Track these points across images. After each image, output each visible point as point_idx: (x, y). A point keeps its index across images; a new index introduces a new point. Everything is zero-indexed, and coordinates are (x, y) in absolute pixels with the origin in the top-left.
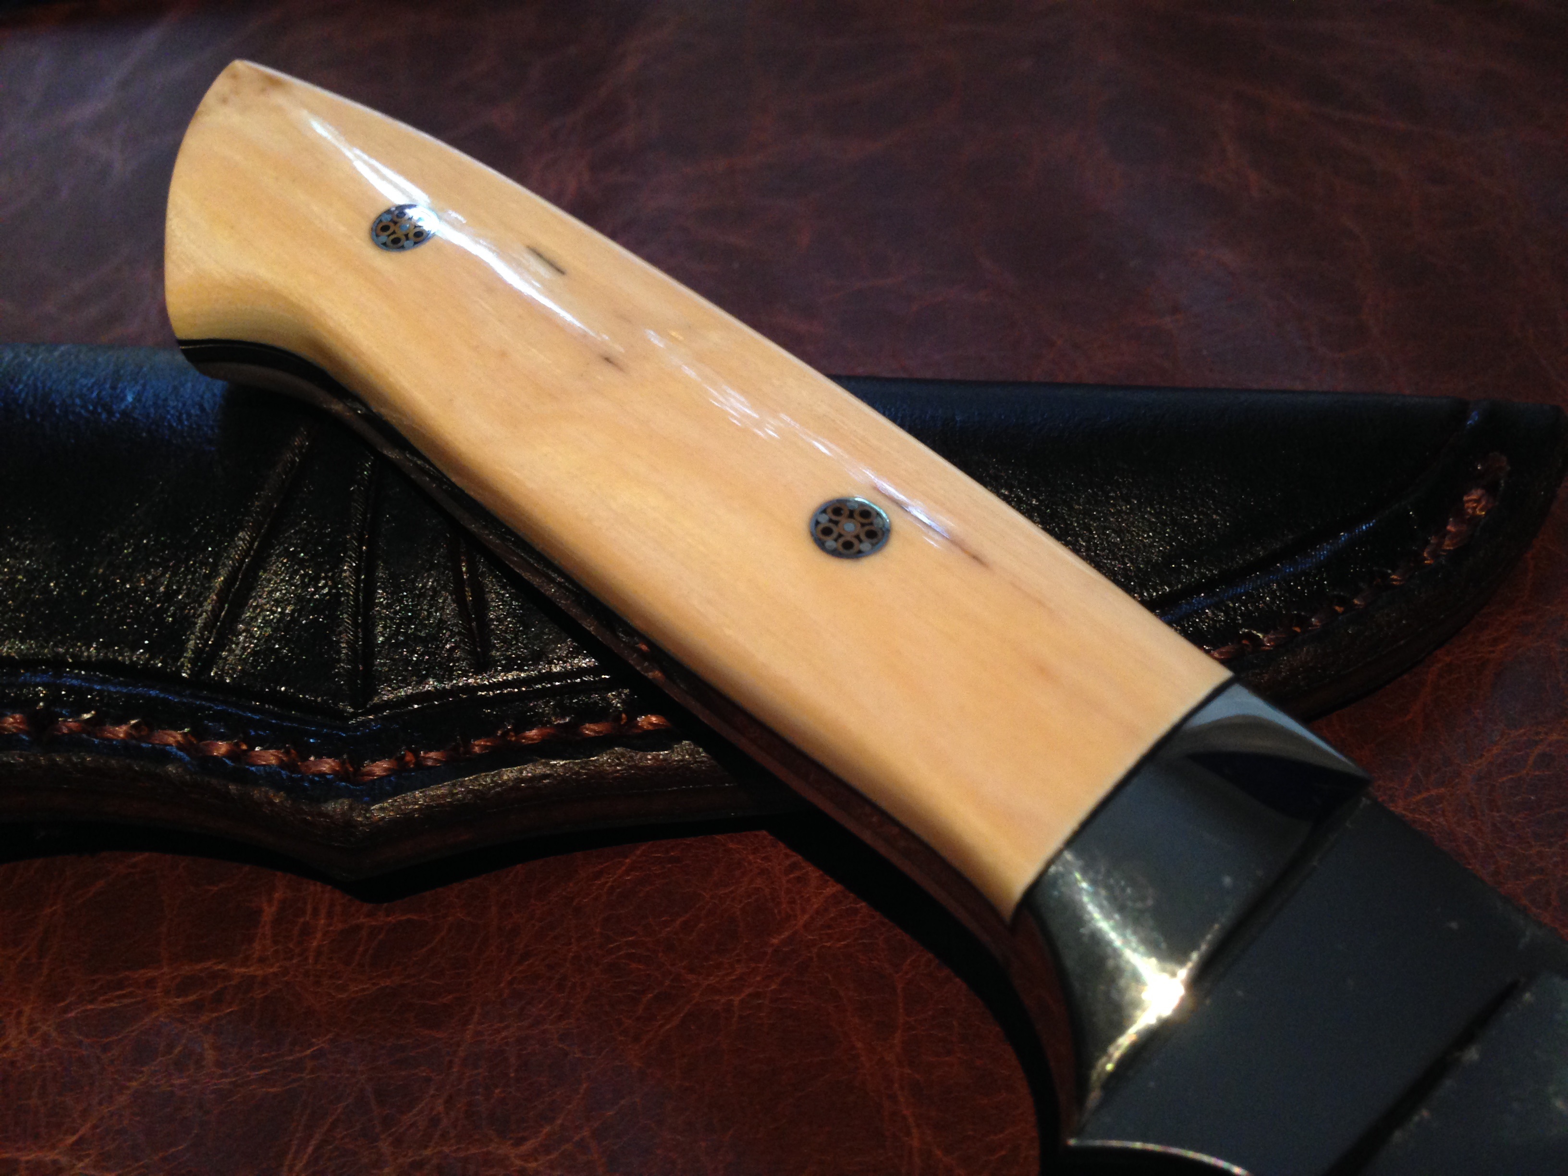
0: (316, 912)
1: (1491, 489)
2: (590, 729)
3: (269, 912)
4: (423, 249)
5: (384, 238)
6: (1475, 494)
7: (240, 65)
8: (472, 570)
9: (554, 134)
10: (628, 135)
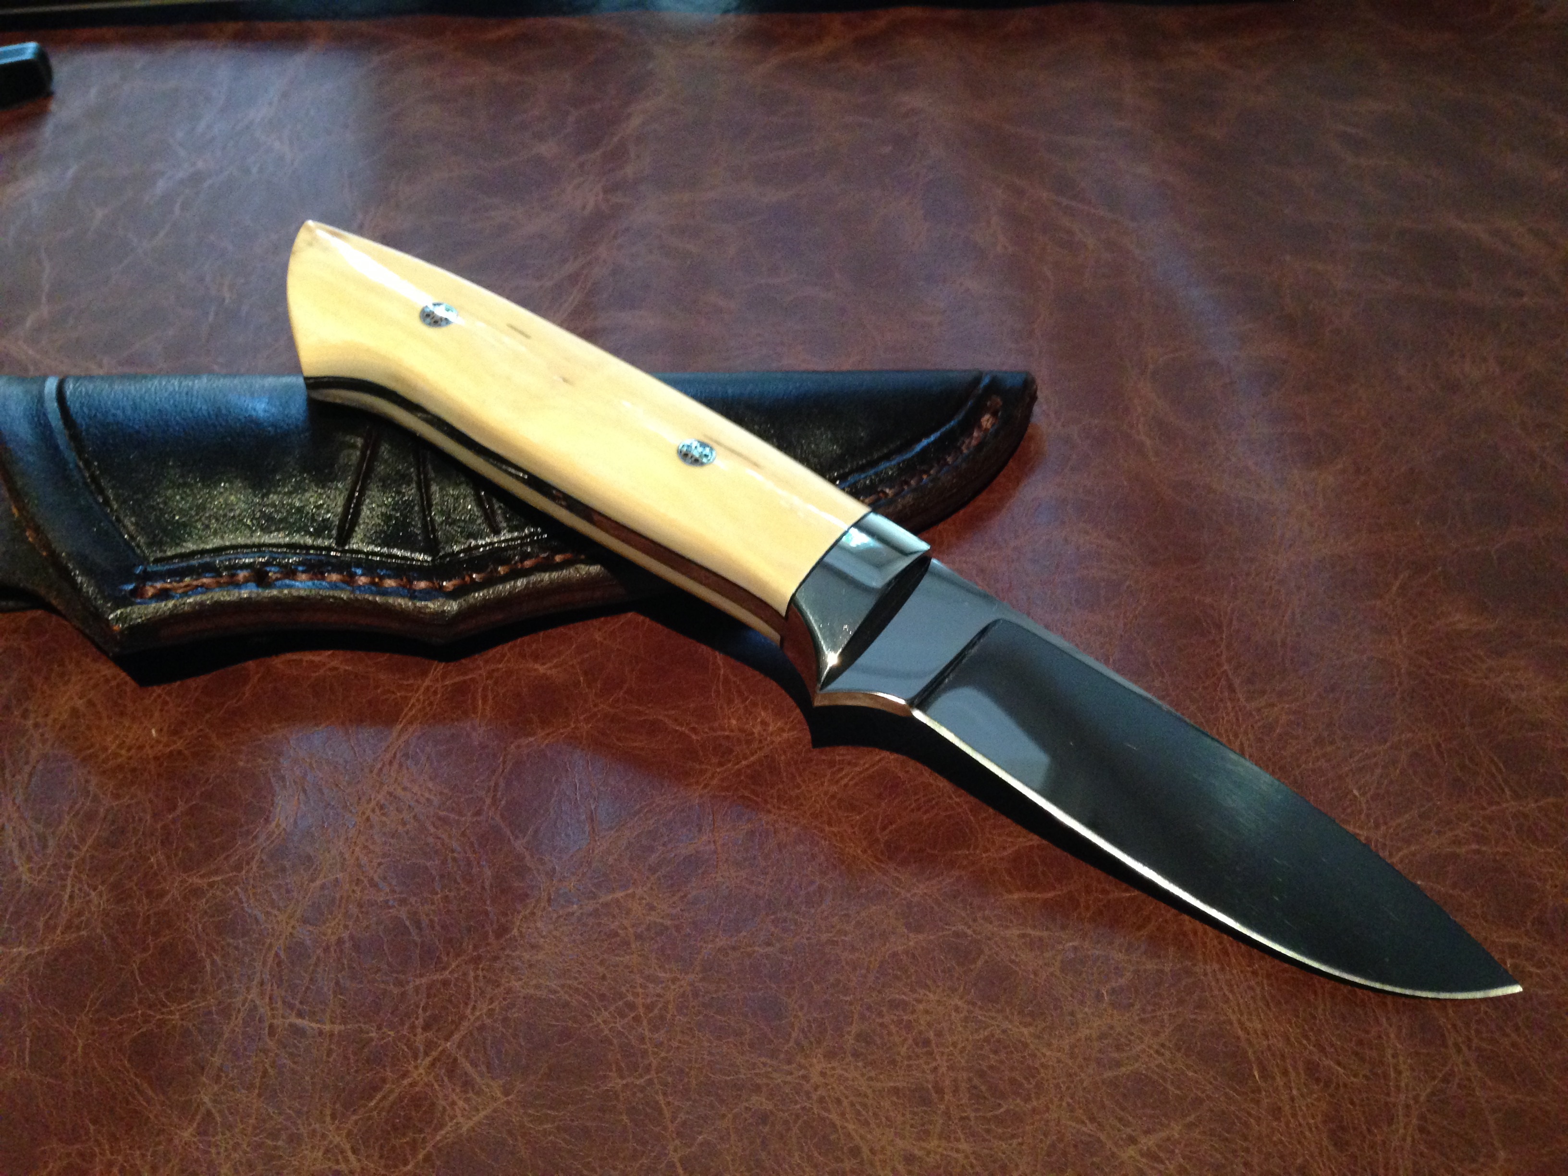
1: (994, 414)
4: (450, 327)
5: (428, 320)
6: (987, 417)
9: (581, 165)
10: (629, 171)
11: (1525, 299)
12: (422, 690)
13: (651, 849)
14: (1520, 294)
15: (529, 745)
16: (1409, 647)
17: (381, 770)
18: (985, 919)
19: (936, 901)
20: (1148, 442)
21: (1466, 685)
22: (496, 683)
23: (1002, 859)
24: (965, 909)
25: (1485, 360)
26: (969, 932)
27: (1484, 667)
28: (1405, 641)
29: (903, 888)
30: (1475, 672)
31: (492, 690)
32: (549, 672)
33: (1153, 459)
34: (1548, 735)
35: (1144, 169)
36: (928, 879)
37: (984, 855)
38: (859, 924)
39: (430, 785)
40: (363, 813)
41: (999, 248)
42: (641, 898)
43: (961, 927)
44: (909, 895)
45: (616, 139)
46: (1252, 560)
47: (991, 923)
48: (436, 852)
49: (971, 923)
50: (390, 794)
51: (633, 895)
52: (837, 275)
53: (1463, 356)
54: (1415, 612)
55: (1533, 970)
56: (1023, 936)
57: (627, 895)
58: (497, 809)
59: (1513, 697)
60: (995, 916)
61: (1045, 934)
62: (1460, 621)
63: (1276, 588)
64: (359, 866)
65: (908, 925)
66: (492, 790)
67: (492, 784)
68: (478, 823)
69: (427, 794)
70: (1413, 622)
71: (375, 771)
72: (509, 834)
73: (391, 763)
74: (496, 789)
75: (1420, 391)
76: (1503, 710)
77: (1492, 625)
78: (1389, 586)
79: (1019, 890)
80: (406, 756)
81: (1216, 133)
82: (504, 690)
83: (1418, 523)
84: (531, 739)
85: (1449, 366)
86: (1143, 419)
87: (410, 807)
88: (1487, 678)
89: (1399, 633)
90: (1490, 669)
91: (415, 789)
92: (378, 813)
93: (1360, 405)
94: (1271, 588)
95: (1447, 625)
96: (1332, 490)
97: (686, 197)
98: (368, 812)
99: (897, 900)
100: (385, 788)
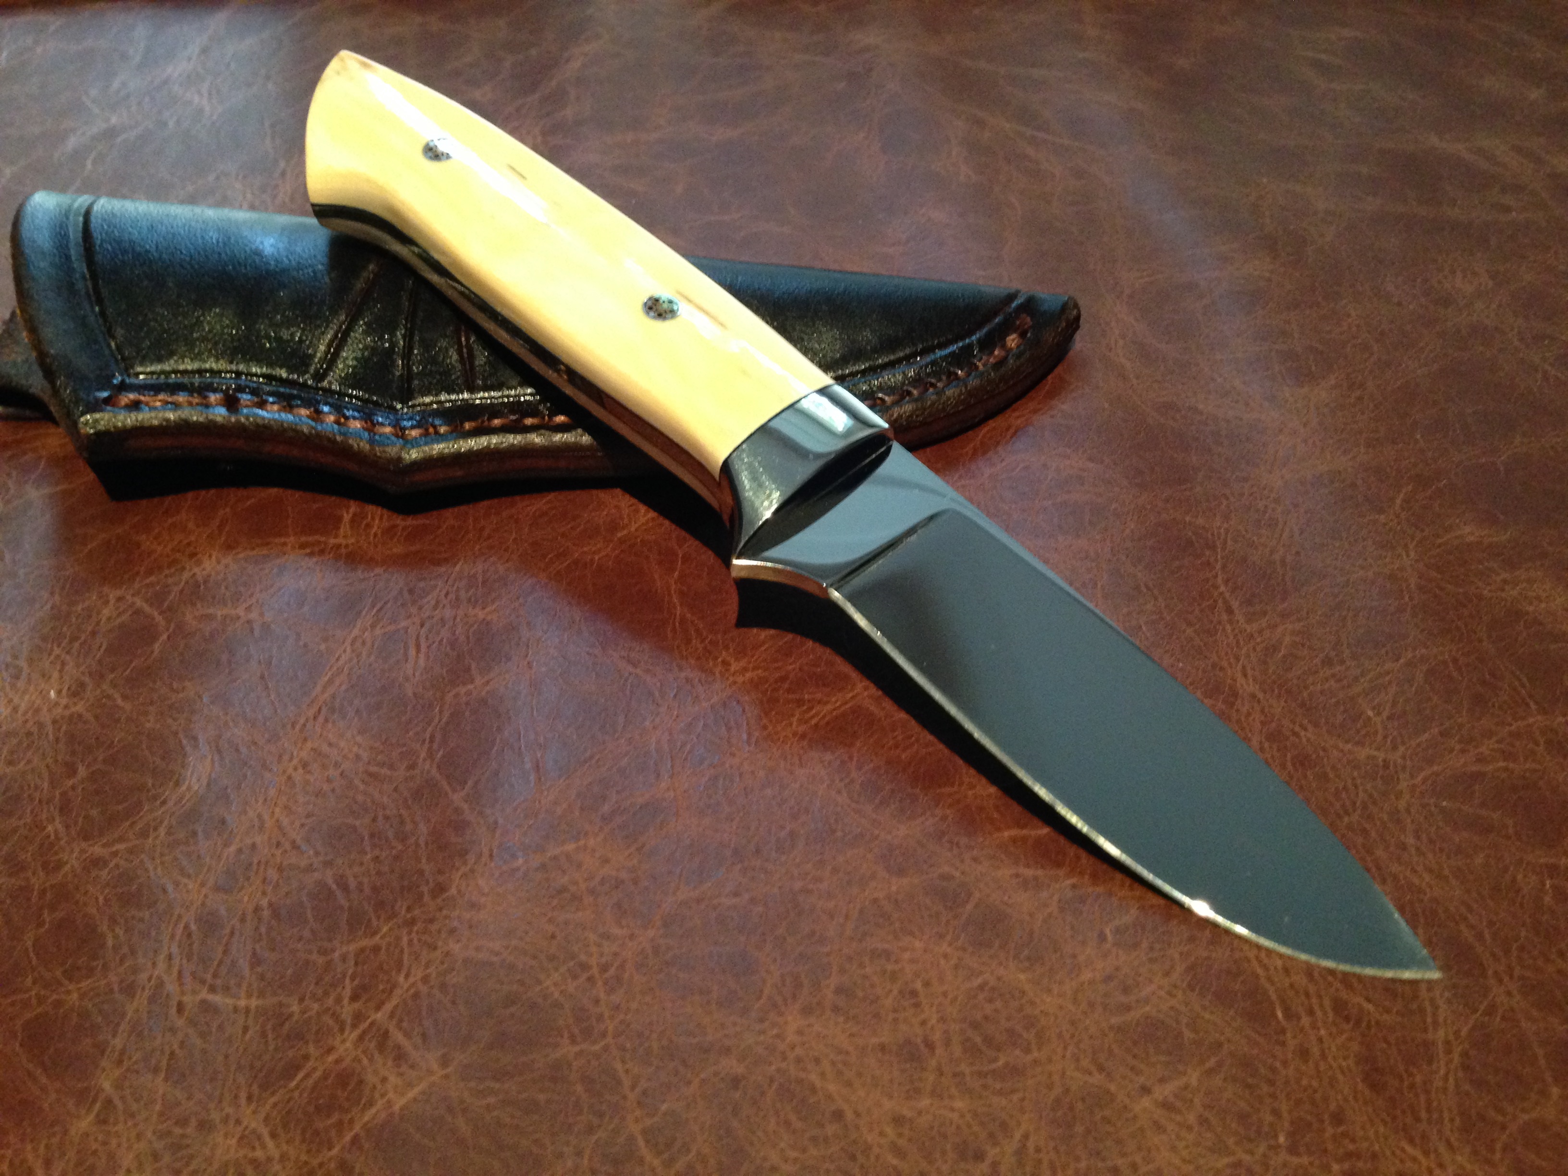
0: (373, 519)
1: (1023, 335)
2: (529, 421)
3: (347, 517)
4: (449, 162)
5: (430, 154)
6: (1013, 336)
7: (344, 54)
8: (468, 340)
9: (519, 109)
10: (569, 113)
11: (1513, 214)
12: (349, 641)
13: (604, 798)
14: (1508, 209)
15: (468, 694)
16: (1417, 561)
17: (304, 725)
18: (974, 859)
19: (920, 843)
20: (1128, 365)
21: (1480, 598)
22: (430, 631)
23: (989, 796)
24: (951, 850)
25: (1476, 274)
26: (957, 874)
27: (1499, 579)
28: (1412, 554)
29: (882, 830)
30: (1488, 584)
31: (427, 638)
32: (489, 618)
33: (1135, 381)
35: (1110, 97)
36: (910, 820)
37: (970, 793)
38: (835, 870)
39: (359, 739)
40: (285, 772)
41: (962, 179)
42: (594, 850)
43: (946, 869)
44: (889, 837)
45: (554, 83)
46: (1245, 480)
47: (980, 863)
48: (366, 810)
49: (958, 864)
50: (315, 750)
51: (585, 847)
52: (791, 210)
53: (1453, 272)
54: (1421, 525)
56: (1016, 876)
57: (578, 848)
58: (433, 761)
59: (1530, 609)
60: (985, 855)
61: (1040, 873)
62: (1470, 534)
63: (1271, 506)
64: (280, 828)
65: (889, 869)
66: (427, 741)
67: (428, 736)
68: (412, 778)
69: (355, 749)
70: (1419, 535)
71: (298, 727)
72: (447, 788)
73: (315, 718)
74: (432, 741)
75: (1411, 307)
76: (1522, 623)
77: (1504, 538)
78: (1392, 500)
79: (1009, 827)
80: (332, 710)
81: (1183, 63)
82: (439, 639)
83: (1418, 437)
84: (470, 687)
85: (1439, 282)
86: (1121, 342)
87: (336, 763)
88: (1503, 590)
89: (1406, 546)
90: (1505, 581)
91: (342, 744)
92: (300, 771)
93: (1350, 320)
94: (1266, 507)
95: (1456, 537)
96: (1327, 405)
97: (630, 137)
98: (290, 771)
99: (877, 842)
100: (309, 745)
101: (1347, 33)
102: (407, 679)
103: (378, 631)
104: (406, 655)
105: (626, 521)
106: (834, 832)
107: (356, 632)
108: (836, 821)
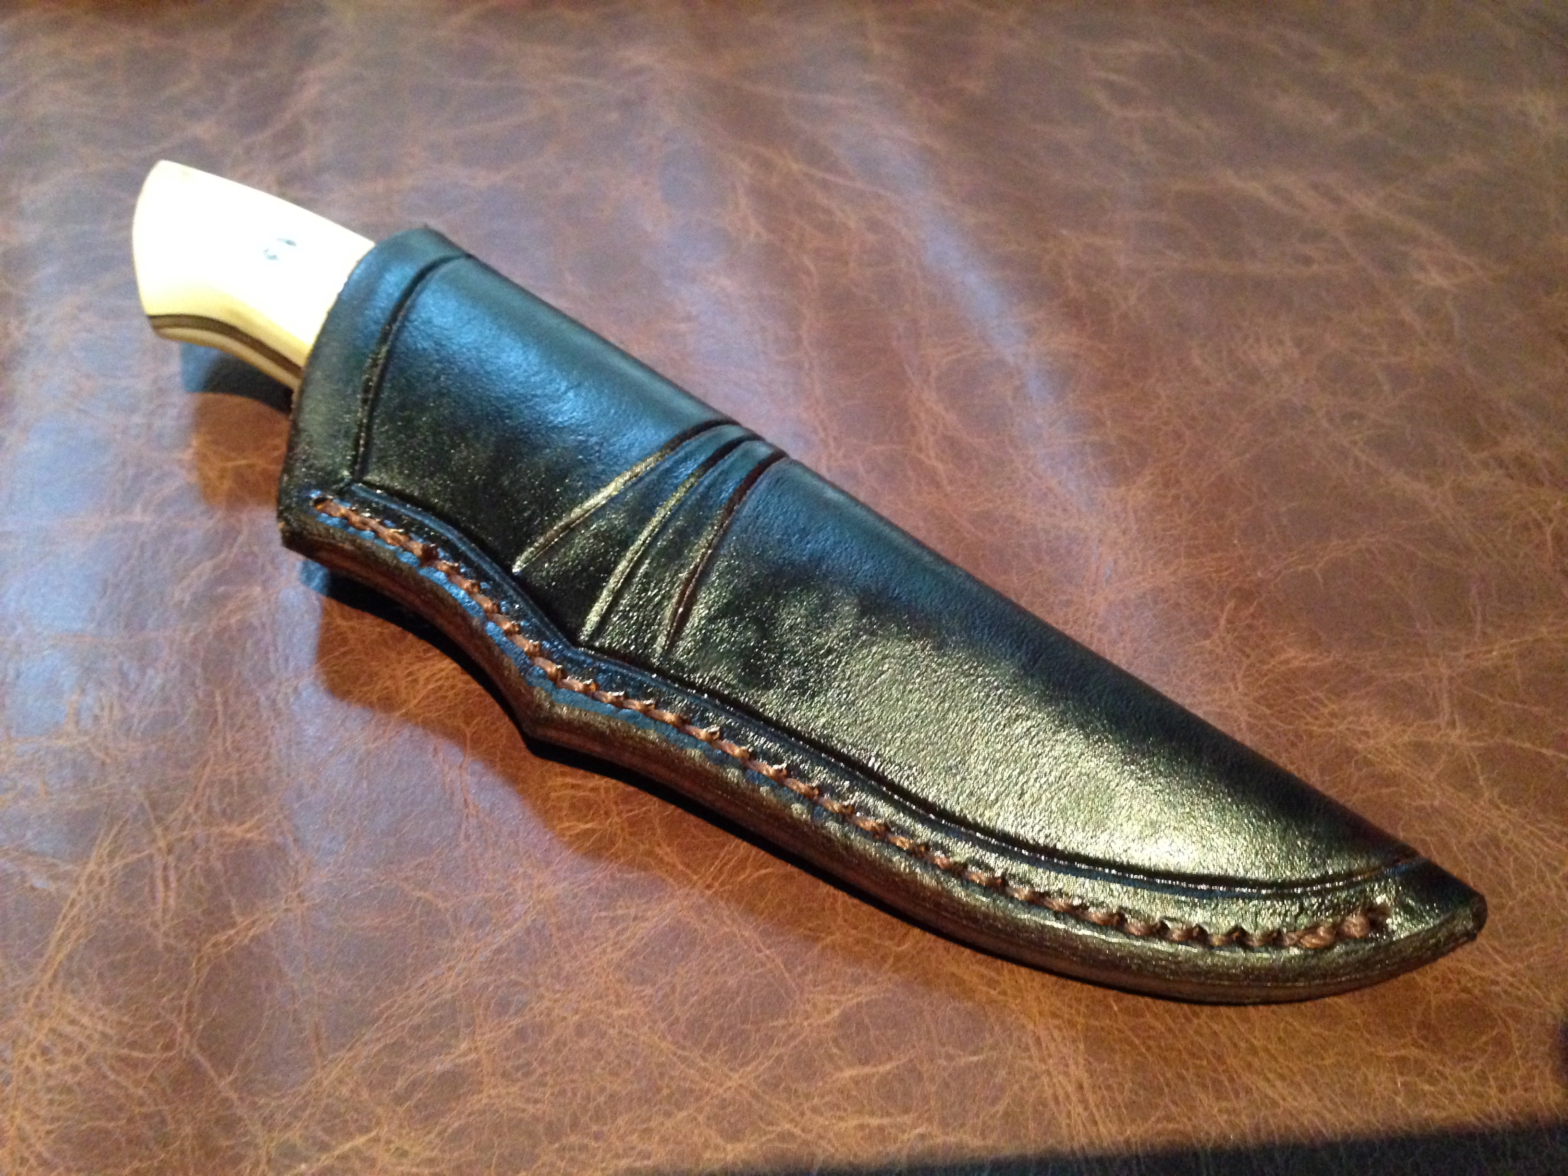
9: (248, 150)
10: (308, 156)
11: (1315, 267)
12: (83, 879)
13: (395, 1071)
14: (1307, 261)
15: (229, 942)
16: (1246, 695)
17: (39, 997)
18: (815, 1110)
19: (754, 1095)
20: (940, 467)
21: (1311, 735)
22: (179, 858)
23: (827, 1026)
24: (789, 1100)
25: (1281, 342)
26: (797, 1131)
27: (1326, 711)
28: (1241, 687)
29: (712, 1082)
30: (1316, 718)
31: (176, 868)
32: (249, 836)
33: (949, 488)
34: (1404, 791)
35: (901, 131)
36: (742, 1065)
37: (806, 1024)
38: (664, 1140)
39: (105, 1011)
40: (21, 1062)
41: (752, 237)
42: (389, 1142)
43: (787, 1126)
44: (721, 1091)
45: (288, 116)
46: (1068, 603)
47: (822, 1115)
48: (120, 1109)
49: (798, 1119)
50: (53, 1030)
51: (376, 1140)
52: (569, 277)
53: (1258, 340)
54: (1248, 650)
55: (1427, 1087)
56: (862, 1127)
57: (369, 1141)
58: (192, 1037)
59: (1360, 746)
60: (826, 1104)
61: (886, 1121)
62: (1295, 658)
63: (1097, 635)
64: (23, 1139)
65: (722, 1132)
66: (184, 1010)
67: (184, 1002)
68: (169, 1061)
69: (100, 1027)
70: (1246, 662)
71: (32, 1001)
72: (212, 1073)
73: (50, 985)
74: (189, 1010)
75: (1219, 384)
76: (1353, 764)
77: (1327, 661)
78: (1216, 619)
79: (850, 1065)
80: (70, 975)
81: (975, 87)
82: (191, 867)
83: (1236, 542)
84: (232, 932)
85: (1245, 353)
86: (931, 439)
87: (80, 1046)
88: (1331, 725)
89: (1233, 678)
90: (1333, 715)
91: (85, 1020)
92: (39, 1059)
93: (1160, 403)
94: (1092, 636)
95: (1281, 663)
96: (1143, 508)
97: (380, 186)
98: (28, 1061)
99: (707, 1099)
100: (47, 1024)
101: (1136, 46)
102: (155, 926)
103: (118, 863)
104: (152, 891)
105: (403, 696)
106: (659, 1090)
107: (91, 867)
108: (662, 1075)
